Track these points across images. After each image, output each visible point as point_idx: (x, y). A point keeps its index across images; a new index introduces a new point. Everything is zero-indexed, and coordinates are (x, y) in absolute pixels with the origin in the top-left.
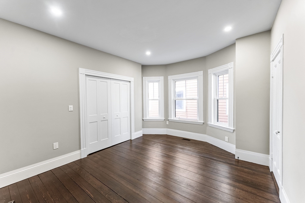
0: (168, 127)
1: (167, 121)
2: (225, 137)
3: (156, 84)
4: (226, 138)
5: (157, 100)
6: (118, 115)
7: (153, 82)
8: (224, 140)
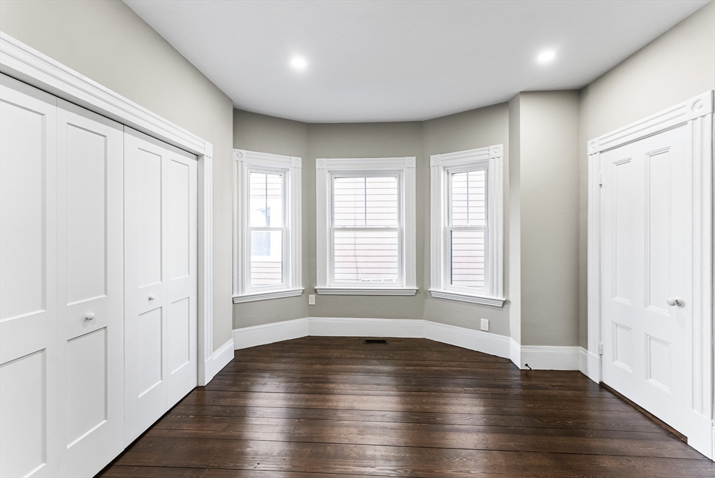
0: (313, 312)
1: (311, 293)
2: (480, 321)
3: (275, 180)
4: (484, 323)
5: (280, 229)
6: (152, 296)
7: (267, 170)
8: (478, 328)
